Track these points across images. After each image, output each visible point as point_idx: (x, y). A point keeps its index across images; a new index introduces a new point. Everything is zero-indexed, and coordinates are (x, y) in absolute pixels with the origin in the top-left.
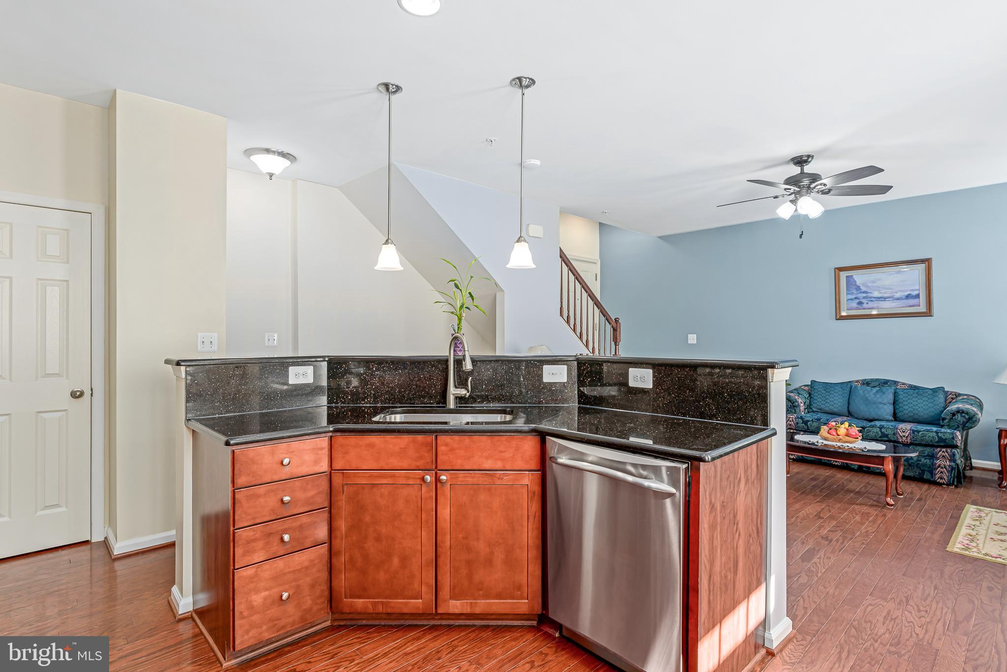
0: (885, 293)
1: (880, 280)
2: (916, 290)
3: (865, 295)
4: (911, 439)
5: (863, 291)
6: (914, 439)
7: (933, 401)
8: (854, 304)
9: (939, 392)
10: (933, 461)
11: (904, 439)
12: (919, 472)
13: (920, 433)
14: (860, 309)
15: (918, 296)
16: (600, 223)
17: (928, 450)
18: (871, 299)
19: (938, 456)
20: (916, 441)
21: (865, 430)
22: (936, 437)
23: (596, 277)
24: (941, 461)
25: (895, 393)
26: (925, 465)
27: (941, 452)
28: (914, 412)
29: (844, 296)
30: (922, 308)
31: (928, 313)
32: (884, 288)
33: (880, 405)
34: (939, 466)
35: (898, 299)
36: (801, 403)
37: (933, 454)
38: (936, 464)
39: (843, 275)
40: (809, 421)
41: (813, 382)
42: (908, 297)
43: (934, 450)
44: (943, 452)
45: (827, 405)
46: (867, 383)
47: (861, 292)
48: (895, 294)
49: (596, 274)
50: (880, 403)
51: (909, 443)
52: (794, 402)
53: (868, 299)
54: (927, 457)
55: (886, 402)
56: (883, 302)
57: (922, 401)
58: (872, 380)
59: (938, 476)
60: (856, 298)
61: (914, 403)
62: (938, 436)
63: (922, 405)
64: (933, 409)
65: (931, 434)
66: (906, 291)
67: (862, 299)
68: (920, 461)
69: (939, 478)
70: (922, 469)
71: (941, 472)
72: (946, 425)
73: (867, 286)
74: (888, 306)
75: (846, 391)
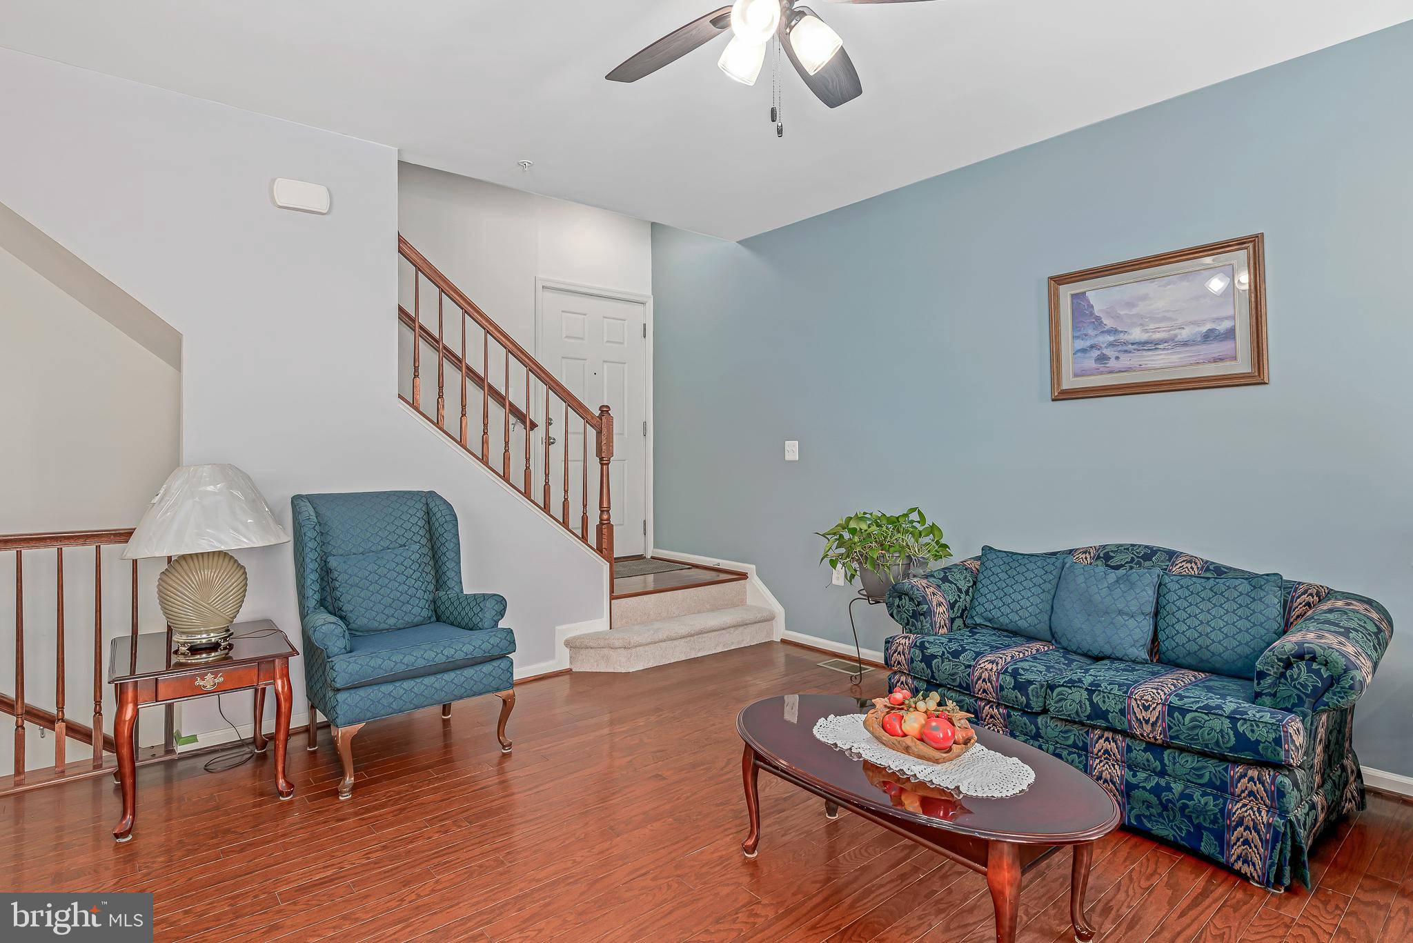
0: (1156, 330)
1: (1144, 298)
2: (1227, 318)
3: (1111, 338)
4: (1164, 732)
5: (1107, 328)
6: (1172, 733)
7: (1248, 612)
8: (1090, 363)
9: (1267, 587)
10: (1225, 804)
11: (1147, 728)
12: (1188, 831)
13: (1189, 716)
14: (1102, 373)
15: (1230, 334)
16: (653, 225)
17: (1211, 768)
18: (1125, 348)
19: (1238, 791)
20: (1177, 737)
21: (1055, 694)
22: (1231, 733)
23: (645, 329)
24: (1244, 805)
25: (1160, 585)
26: (1202, 811)
27: (1246, 779)
28: (1200, 641)
29: (1068, 345)
30: (1243, 366)
31: (1257, 377)
32: (1153, 319)
33: (1120, 618)
34: (1240, 822)
35: (1185, 344)
36: (940, 604)
37: (1224, 783)
38: (1230, 814)
39: (1066, 292)
40: (936, 657)
41: (987, 550)
42: (1208, 337)
43: (1226, 770)
44: (1251, 779)
45: (1005, 610)
46: (1105, 556)
47: (1103, 332)
48: (1177, 331)
49: (645, 325)
50: (1120, 612)
51: (1160, 742)
52: (919, 604)
53: (1120, 348)
54: (1209, 790)
55: (1134, 609)
56: (1150, 353)
57: (1222, 612)
58: (1120, 549)
59: (1237, 851)
60: (1092, 347)
61: (1201, 617)
62: (1234, 728)
63: (1222, 624)
64: (1248, 638)
65: (1216, 724)
66: (1204, 322)
67: (1106, 347)
68: (1190, 797)
69: (1239, 857)
70: (1196, 822)
71: (1246, 842)
72: (1266, 694)
73: (1117, 317)
74: (1161, 363)
75: (1051, 577)
